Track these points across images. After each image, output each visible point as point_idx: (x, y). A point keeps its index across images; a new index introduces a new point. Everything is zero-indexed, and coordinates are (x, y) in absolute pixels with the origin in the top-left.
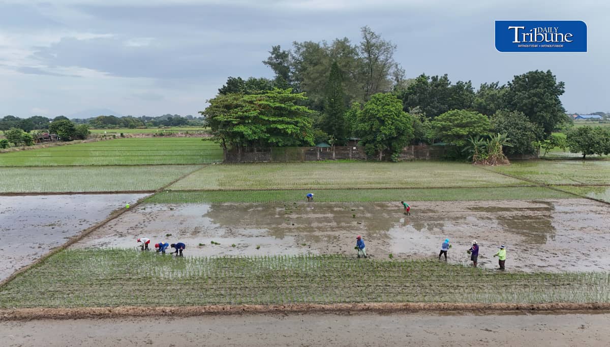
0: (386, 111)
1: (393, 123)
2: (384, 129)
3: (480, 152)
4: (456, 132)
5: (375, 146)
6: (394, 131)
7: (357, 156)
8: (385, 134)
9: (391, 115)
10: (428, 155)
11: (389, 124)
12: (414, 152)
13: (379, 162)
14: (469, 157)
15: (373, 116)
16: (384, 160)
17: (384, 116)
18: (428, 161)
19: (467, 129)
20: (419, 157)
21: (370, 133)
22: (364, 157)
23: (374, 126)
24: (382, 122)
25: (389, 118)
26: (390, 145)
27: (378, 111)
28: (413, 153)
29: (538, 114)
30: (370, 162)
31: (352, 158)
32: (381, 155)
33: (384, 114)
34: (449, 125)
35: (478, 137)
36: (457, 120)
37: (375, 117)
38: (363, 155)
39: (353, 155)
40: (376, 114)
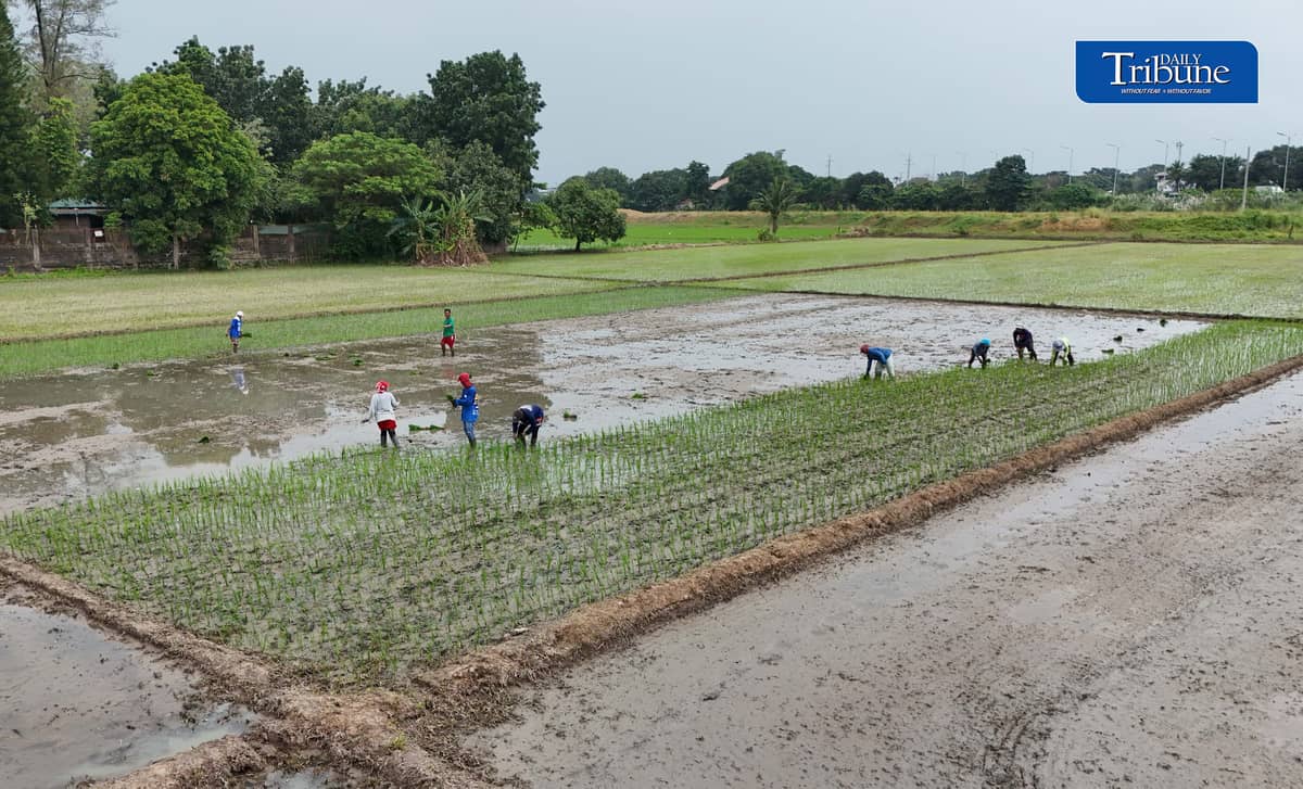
0: (197, 125)
1: (217, 158)
2: (198, 176)
3: (428, 235)
4: (375, 186)
5: (167, 225)
6: (223, 182)
7: (110, 258)
8: (200, 191)
9: (211, 135)
10: (292, 249)
11: (208, 161)
12: (260, 243)
13: (172, 272)
14: (407, 249)
15: (161, 136)
16: (185, 266)
17: (191, 138)
18: (294, 265)
19: (397, 180)
20: (272, 256)
21: (151, 188)
22: (130, 261)
23: (164, 168)
24: (187, 155)
25: (205, 144)
26: (206, 222)
27: (173, 121)
28: (257, 245)
29: (515, 149)
30: (146, 273)
31: (95, 264)
32: (177, 254)
33: (193, 134)
34: (355, 169)
35: (419, 201)
36: (368, 156)
37: (163, 141)
38: (125, 255)
39: (97, 254)
40: (171, 132)
